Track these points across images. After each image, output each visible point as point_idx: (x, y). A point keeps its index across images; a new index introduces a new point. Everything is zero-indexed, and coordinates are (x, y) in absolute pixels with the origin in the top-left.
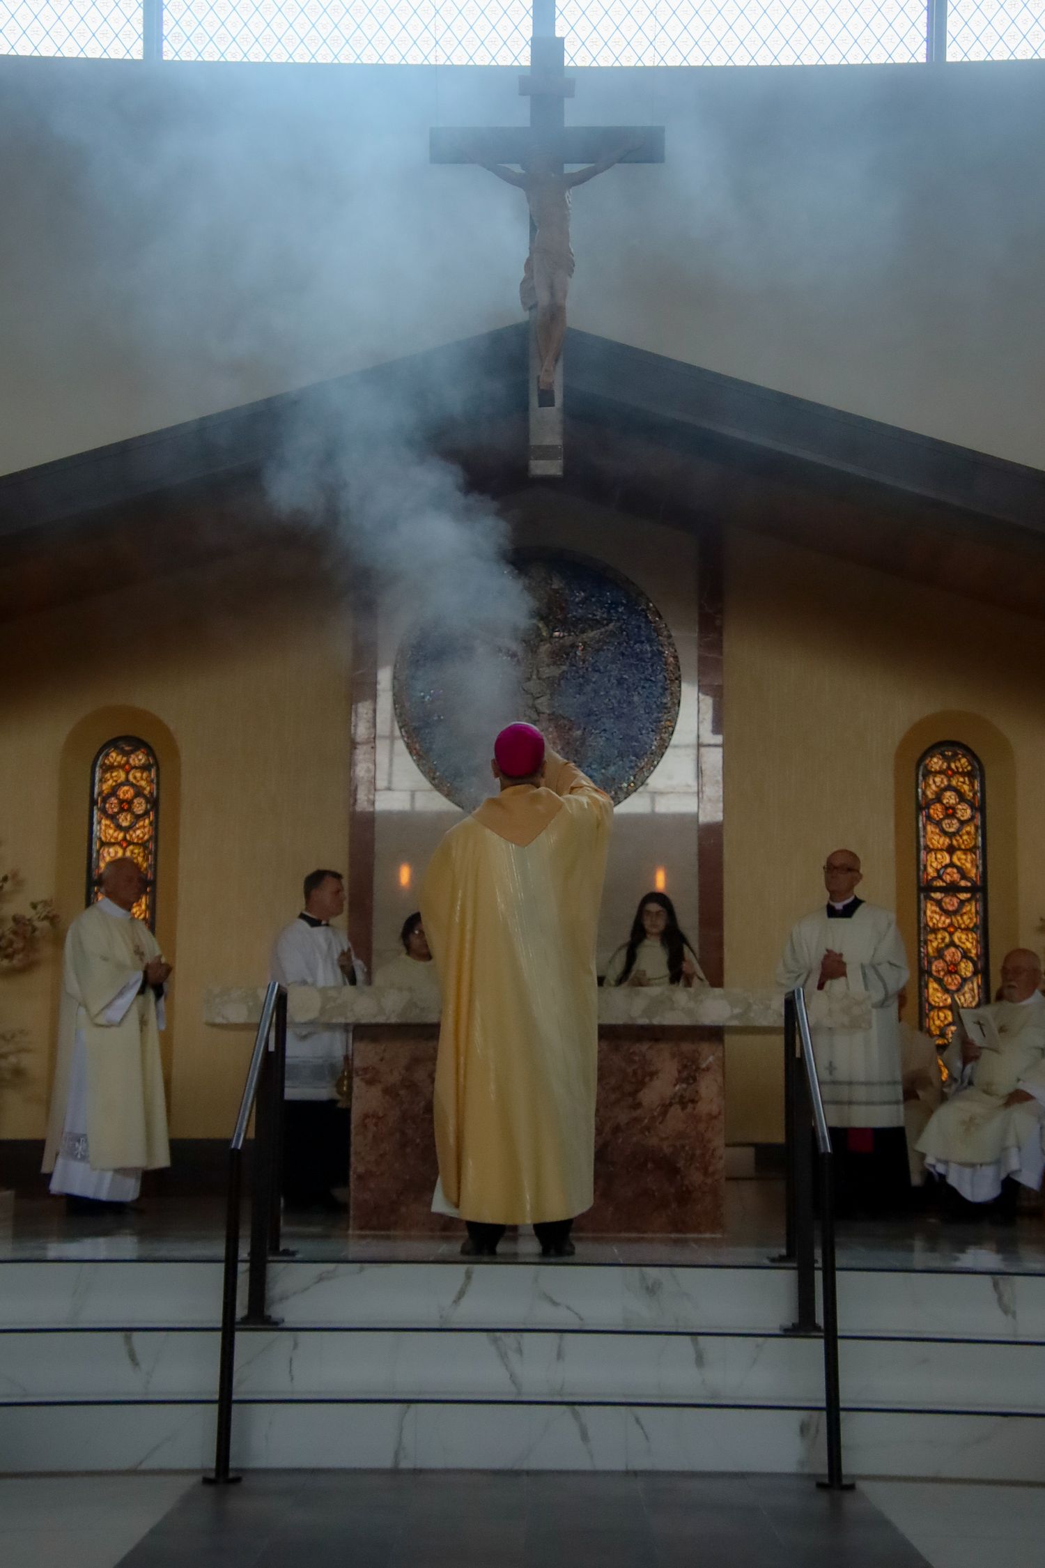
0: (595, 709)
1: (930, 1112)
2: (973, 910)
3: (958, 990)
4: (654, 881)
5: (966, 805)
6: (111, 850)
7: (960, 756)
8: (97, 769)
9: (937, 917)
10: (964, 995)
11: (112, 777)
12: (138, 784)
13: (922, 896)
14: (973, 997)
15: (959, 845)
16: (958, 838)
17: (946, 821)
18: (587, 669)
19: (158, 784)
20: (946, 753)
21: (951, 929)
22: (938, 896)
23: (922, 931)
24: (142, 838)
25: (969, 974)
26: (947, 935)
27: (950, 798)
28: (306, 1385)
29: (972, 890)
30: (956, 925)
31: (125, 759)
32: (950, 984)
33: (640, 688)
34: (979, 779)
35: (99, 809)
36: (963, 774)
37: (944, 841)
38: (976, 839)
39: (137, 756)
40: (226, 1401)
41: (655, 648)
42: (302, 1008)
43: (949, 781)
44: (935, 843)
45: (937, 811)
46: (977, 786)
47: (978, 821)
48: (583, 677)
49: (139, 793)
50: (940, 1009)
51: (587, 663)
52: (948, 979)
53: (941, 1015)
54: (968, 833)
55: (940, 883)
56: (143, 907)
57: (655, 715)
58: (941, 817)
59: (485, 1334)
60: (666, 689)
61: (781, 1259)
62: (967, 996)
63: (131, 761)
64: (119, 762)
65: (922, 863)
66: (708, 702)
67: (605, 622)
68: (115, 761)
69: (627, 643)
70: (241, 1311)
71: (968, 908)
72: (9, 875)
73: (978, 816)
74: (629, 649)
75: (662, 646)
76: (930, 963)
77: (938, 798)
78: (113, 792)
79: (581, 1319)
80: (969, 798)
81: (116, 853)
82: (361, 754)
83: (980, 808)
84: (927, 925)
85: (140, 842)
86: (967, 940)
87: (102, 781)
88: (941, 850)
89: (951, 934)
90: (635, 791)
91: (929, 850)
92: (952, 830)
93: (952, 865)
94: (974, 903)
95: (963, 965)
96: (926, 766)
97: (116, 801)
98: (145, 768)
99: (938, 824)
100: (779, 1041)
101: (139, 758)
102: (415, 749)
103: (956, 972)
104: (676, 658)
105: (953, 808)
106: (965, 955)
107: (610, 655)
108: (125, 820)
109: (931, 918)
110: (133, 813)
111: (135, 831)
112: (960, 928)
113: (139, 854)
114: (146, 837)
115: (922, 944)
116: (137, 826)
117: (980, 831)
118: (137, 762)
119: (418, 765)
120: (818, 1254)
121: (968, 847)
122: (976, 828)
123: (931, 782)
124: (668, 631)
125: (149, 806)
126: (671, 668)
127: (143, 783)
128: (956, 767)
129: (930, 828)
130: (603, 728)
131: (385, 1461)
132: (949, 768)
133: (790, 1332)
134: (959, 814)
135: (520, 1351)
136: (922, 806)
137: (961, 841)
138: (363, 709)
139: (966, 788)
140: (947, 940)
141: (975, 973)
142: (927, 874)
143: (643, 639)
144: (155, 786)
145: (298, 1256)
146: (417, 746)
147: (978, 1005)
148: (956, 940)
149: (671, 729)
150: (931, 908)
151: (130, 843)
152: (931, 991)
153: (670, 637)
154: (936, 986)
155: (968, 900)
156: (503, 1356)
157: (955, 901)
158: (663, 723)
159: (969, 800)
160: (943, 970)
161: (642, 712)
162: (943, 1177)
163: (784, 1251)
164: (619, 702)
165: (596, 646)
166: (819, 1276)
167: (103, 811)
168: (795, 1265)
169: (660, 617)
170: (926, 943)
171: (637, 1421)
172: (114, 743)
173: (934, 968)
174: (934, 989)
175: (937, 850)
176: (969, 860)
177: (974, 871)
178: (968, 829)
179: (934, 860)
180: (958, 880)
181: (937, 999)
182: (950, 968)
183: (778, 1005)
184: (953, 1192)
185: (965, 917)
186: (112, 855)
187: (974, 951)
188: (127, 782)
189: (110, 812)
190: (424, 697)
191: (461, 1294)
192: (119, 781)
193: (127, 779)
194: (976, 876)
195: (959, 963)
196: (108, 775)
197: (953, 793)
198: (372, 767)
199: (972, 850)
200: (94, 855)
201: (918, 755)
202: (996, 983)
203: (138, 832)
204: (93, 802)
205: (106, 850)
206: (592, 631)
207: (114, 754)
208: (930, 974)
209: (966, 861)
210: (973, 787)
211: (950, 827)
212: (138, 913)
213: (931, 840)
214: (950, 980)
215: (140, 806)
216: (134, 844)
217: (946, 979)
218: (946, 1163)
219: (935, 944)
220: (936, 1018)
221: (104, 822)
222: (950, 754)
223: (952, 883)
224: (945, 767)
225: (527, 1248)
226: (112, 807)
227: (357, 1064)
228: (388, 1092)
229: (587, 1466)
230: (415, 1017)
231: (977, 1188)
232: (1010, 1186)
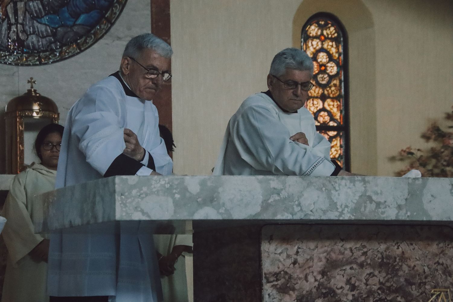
2: (338, 145)
5: (334, 64)
15: (329, 94)
16: (328, 88)
17: (320, 76)
20: (320, 22)
27: (323, 58)
29: (338, 129)
34: (342, 44)
36: (332, 40)
37: (319, 91)
38: (340, 90)
43: (322, 44)
44: (313, 92)
46: (341, 49)
47: (341, 76)
54: (335, 85)
58: (317, 72)
71: (335, 143)
73: (341, 73)
77: (314, 58)
80: (335, 58)
83: (343, 66)
88: (317, 98)
92: (324, 82)
94: (339, 139)
105: (324, 65)
117: (342, 84)
121: (334, 96)
123: (310, 44)
128: (327, 33)
132: (322, 34)
134: (329, 70)
137: (330, 91)
139: (333, 50)
155: (335, 137)
159: (335, 60)
175: (314, 98)
176: (335, 106)
177: (339, 114)
178: (335, 82)
179: (312, 105)
180: (328, 121)
194: (340, 118)
197: (325, 54)
199: (337, 98)
210: (338, 49)
211: (322, 81)
222: (323, 23)
223: (324, 123)
224: (319, 33)
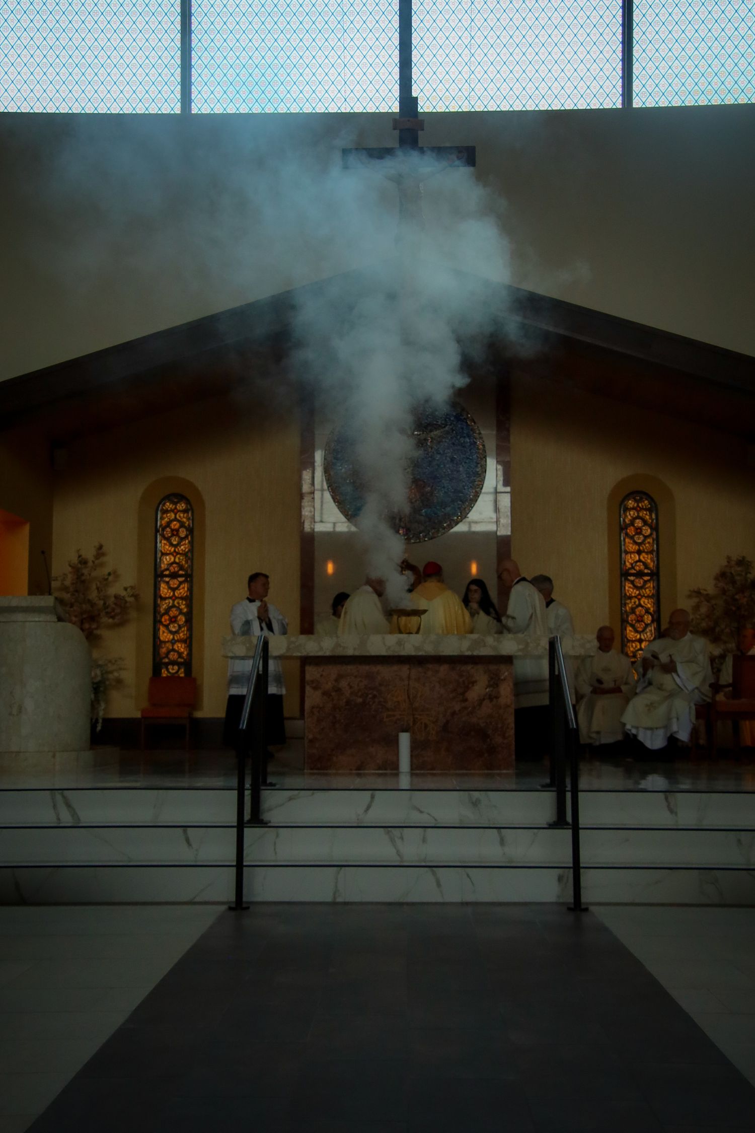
0: (438, 475)
1: (627, 700)
2: (652, 586)
3: (643, 631)
4: (470, 571)
5: (648, 527)
6: (167, 557)
7: (644, 499)
8: (159, 512)
9: (632, 590)
10: (646, 633)
11: (167, 516)
12: (182, 520)
13: (623, 579)
14: (652, 635)
15: (643, 549)
16: (643, 545)
17: (637, 536)
18: (433, 452)
19: (193, 520)
20: (637, 498)
21: (637, 597)
22: (632, 578)
23: (623, 598)
24: (185, 551)
25: (649, 622)
26: (637, 600)
27: (638, 523)
28: (284, 857)
29: (651, 575)
30: (642, 594)
31: (174, 506)
32: (639, 628)
33: (463, 463)
34: (654, 512)
35: (160, 535)
36: (646, 510)
37: (636, 547)
38: (653, 546)
39: (181, 504)
40: (240, 865)
41: (472, 440)
42: (276, 648)
43: (638, 514)
44: (630, 548)
45: (631, 531)
46: (654, 516)
47: (654, 536)
48: (431, 457)
49: (182, 525)
50: (633, 641)
51: (433, 449)
52: (638, 625)
53: (634, 645)
54: (649, 543)
55: (633, 571)
56: (186, 589)
57: (473, 478)
58: (634, 534)
59: (382, 829)
60: (478, 463)
61: (547, 785)
62: (648, 634)
63: (178, 507)
64: (171, 508)
65: (623, 560)
66: (502, 469)
67: (443, 426)
68: (169, 507)
69: (456, 437)
70: (247, 816)
71: (649, 585)
72: (112, 572)
73: (655, 533)
74: (457, 441)
75: (476, 439)
76: (628, 616)
77: (632, 523)
78: (168, 524)
79: (436, 820)
81: (170, 559)
82: (306, 502)
83: (655, 528)
84: (626, 594)
85: (183, 552)
86: (648, 603)
87: (162, 518)
88: (633, 552)
89: (639, 600)
90: (461, 521)
91: (627, 553)
92: (640, 541)
93: (640, 561)
94: (652, 582)
95: (646, 617)
96: (625, 506)
97: (169, 530)
98: (185, 511)
99: (632, 538)
101: (182, 506)
102: (337, 499)
103: (642, 621)
104: (484, 446)
105: (640, 529)
106: (647, 611)
107: (446, 444)
108: (175, 541)
109: (628, 591)
110: (179, 537)
111: (180, 547)
112: (644, 596)
113: (183, 559)
114: (187, 550)
115: (623, 606)
116: (182, 544)
117: (655, 542)
118: (181, 508)
119: (339, 508)
120: (568, 782)
121: (649, 550)
122: (653, 541)
123: (628, 514)
124: (479, 430)
125: (188, 533)
126: (481, 451)
127: (184, 520)
128: (642, 505)
129: (627, 540)
130: (443, 485)
131: (328, 898)
132: (638, 506)
133: (552, 826)
134: (644, 532)
135: (402, 838)
136: (623, 528)
137: (645, 547)
138: (307, 473)
139: (648, 517)
140: (637, 603)
141: (653, 621)
142: (626, 566)
143: (465, 435)
144: (191, 522)
145: (277, 787)
146: (338, 497)
147: (654, 639)
148: (642, 603)
149: (481, 486)
150: (628, 586)
151: (178, 553)
152: (628, 631)
153: (480, 433)
154: (631, 629)
155: (649, 581)
156: (392, 841)
157: (642, 581)
158: (476, 483)
159: (649, 524)
160: (635, 620)
161: (465, 476)
162: (635, 736)
163: (548, 781)
164: (452, 471)
165: (439, 439)
166: (569, 795)
167: (163, 536)
168: (554, 789)
169: (475, 423)
170: (625, 604)
171: (468, 876)
172: (168, 498)
173: (630, 619)
174: (630, 630)
175: (631, 553)
176: (649, 558)
177: (652, 564)
178: (649, 540)
179: (629, 558)
180: (643, 569)
181: (631, 636)
182: (639, 619)
184: (641, 745)
185: (647, 590)
186: (168, 560)
187: (652, 609)
188: (176, 519)
189: (166, 536)
190: (341, 469)
191: (369, 807)
192: (171, 519)
193: (175, 517)
194: (653, 566)
195: (644, 616)
196: (165, 516)
197: (640, 520)
198: (313, 509)
199: (651, 552)
200: (158, 560)
201: (620, 499)
202: (664, 626)
203: (182, 547)
204: (157, 531)
205: (165, 557)
206: (436, 431)
207: (168, 504)
208: (627, 622)
209: (647, 558)
210: (651, 517)
211: (639, 539)
212: (183, 592)
213: (627, 547)
214: (639, 625)
215: (183, 532)
216: (180, 554)
217: (636, 625)
218: (637, 728)
219: (630, 605)
220: (631, 646)
221: (163, 541)
222: (639, 498)
223: (640, 571)
224: (636, 505)
225: (405, 781)
226: (168, 533)
227: (308, 677)
228: (325, 693)
229: (440, 900)
230: (340, 652)
231: (655, 741)
232: (672, 740)
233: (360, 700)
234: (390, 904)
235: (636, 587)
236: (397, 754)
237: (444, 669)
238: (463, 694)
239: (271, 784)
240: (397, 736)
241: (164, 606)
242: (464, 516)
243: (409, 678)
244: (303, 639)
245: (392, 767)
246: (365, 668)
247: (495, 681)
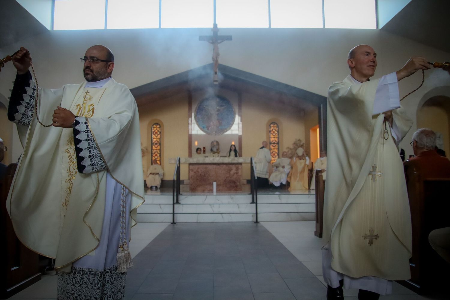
0: (223, 118)
3: (275, 158)
4: (232, 143)
7: (275, 124)
16: (275, 136)
18: (222, 113)
19: (161, 130)
20: (273, 124)
21: (274, 149)
22: (272, 144)
28: (184, 212)
29: (277, 143)
33: (230, 115)
37: (273, 136)
40: (174, 213)
41: (232, 110)
42: (182, 161)
43: (274, 128)
45: (272, 132)
46: (278, 129)
49: (158, 131)
51: (222, 111)
55: (272, 143)
56: (159, 147)
57: (232, 119)
59: (209, 205)
60: (234, 115)
61: (250, 194)
66: (240, 118)
67: (225, 106)
68: (155, 127)
70: (175, 202)
74: (228, 110)
77: (272, 130)
78: (155, 131)
79: (222, 202)
80: (276, 130)
82: (190, 125)
83: (278, 132)
86: (276, 150)
87: (153, 129)
88: (273, 138)
90: (229, 130)
91: (271, 138)
93: (274, 140)
96: (270, 126)
99: (272, 134)
100: (250, 165)
101: (158, 126)
102: (198, 124)
106: (276, 152)
107: (225, 110)
108: (156, 135)
109: (271, 148)
113: (158, 140)
119: (198, 127)
120: (255, 193)
122: (278, 135)
123: (271, 128)
124: (234, 107)
125: (160, 133)
126: (234, 112)
128: (275, 126)
131: (195, 221)
133: (251, 203)
135: (214, 207)
136: (270, 132)
138: (190, 119)
140: (273, 151)
141: (277, 155)
142: (271, 141)
143: (230, 108)
145: (183, 195)
149: (234, 121)
150: (271, 146)
155: (276, 145)
156: (211, 207)
161: (230, 118)
162: (272, 183)
163: (250, 193)
164: (227, 117)
165: (223, 109)
166: (255, 196)
167: (153, 134)
168: (252, 195)
169: (233, 105)
171: (230, 216)
172: (154, 124)
177: (277, 141)
180: (275, 142)
183: (250, 159)
184: (274, 185)
185: (276, 147)
191: (206, 199)
193: (157, 129)
195: (275, 154)
197: (274, 130)
198: (191, 127)
200: (152, 140)
201: (270, 124)
203: (158, 137)
204: (152, 133)
205: (154, 139)
206: (223, 107)
209: (276, 139)
213: (271, 136)
214: (274, 156)
215: (158, 133)
224: (273, 126)
225: (215, 193)
226: (155, 133)
227: (190, 168)
228: (195, 172)
229: (223, 221)
230: (198, 162)
231: (277, 184)
232: (281, 184)
233: (203, 174)
234: (211, 222)
235: (273, 147)
236: (213, 187)
237: (225, 166)
238: (229, 172)
239: (181, 194)
240: (213, 183)
241: (154, 152)
242: (230, 128)
243: (216, 168)
244: (189, 158)
245: (212, 190)
246: (205, 166)
247: (237, 169)
